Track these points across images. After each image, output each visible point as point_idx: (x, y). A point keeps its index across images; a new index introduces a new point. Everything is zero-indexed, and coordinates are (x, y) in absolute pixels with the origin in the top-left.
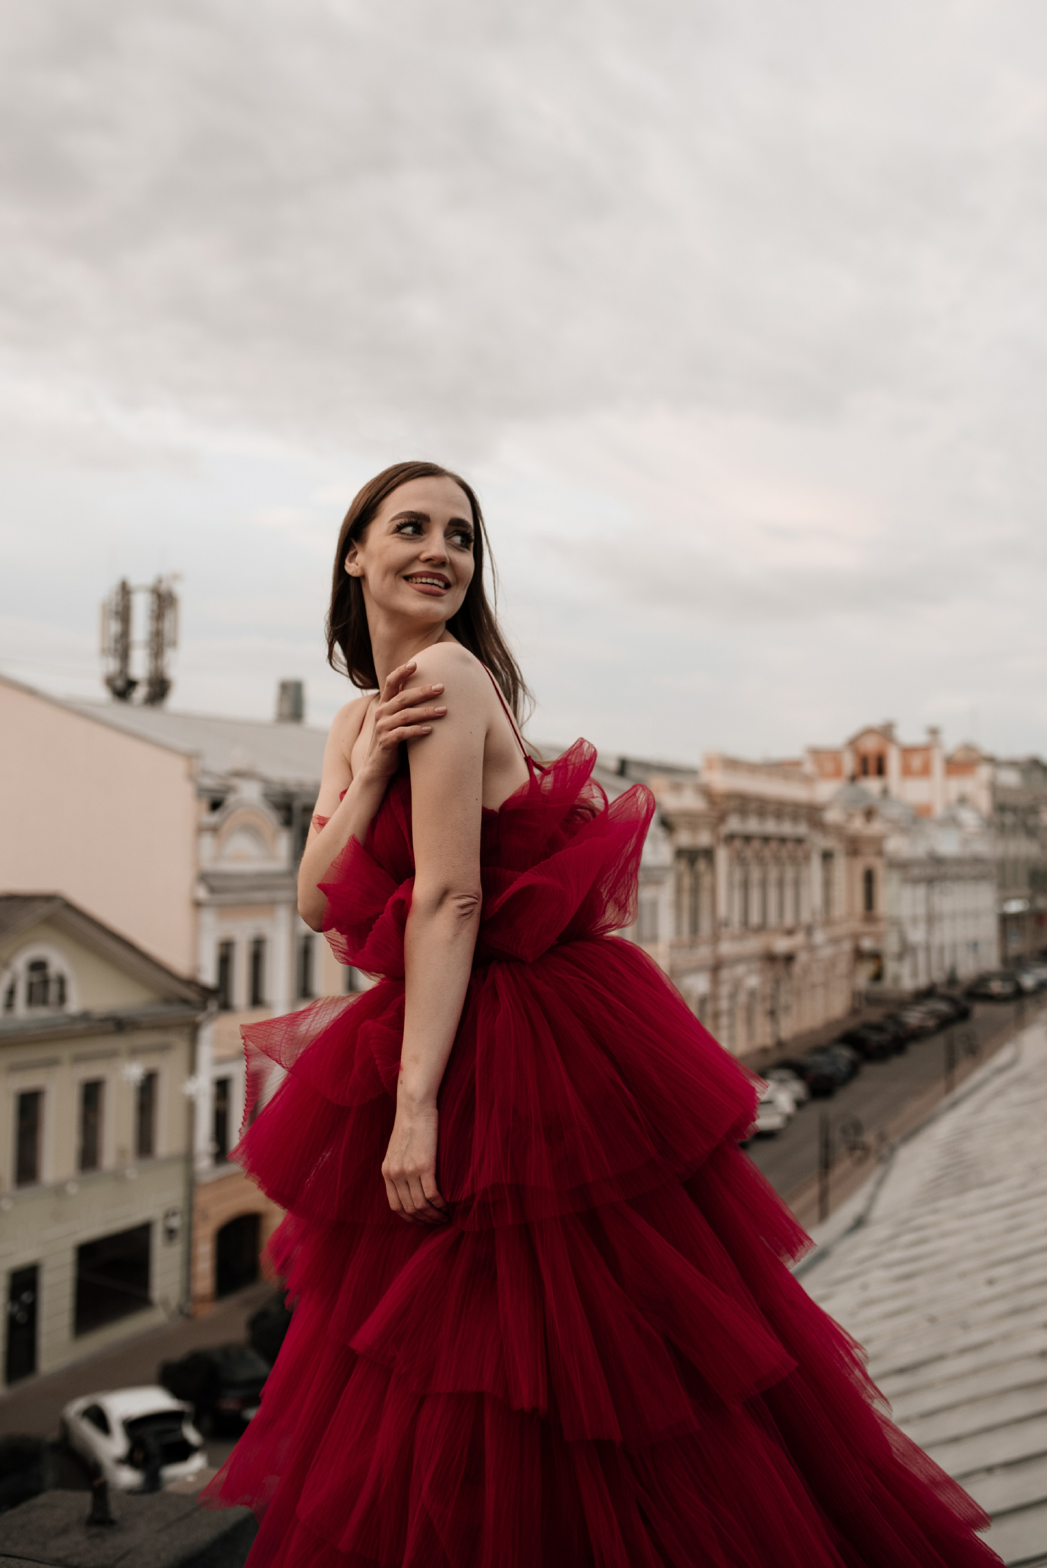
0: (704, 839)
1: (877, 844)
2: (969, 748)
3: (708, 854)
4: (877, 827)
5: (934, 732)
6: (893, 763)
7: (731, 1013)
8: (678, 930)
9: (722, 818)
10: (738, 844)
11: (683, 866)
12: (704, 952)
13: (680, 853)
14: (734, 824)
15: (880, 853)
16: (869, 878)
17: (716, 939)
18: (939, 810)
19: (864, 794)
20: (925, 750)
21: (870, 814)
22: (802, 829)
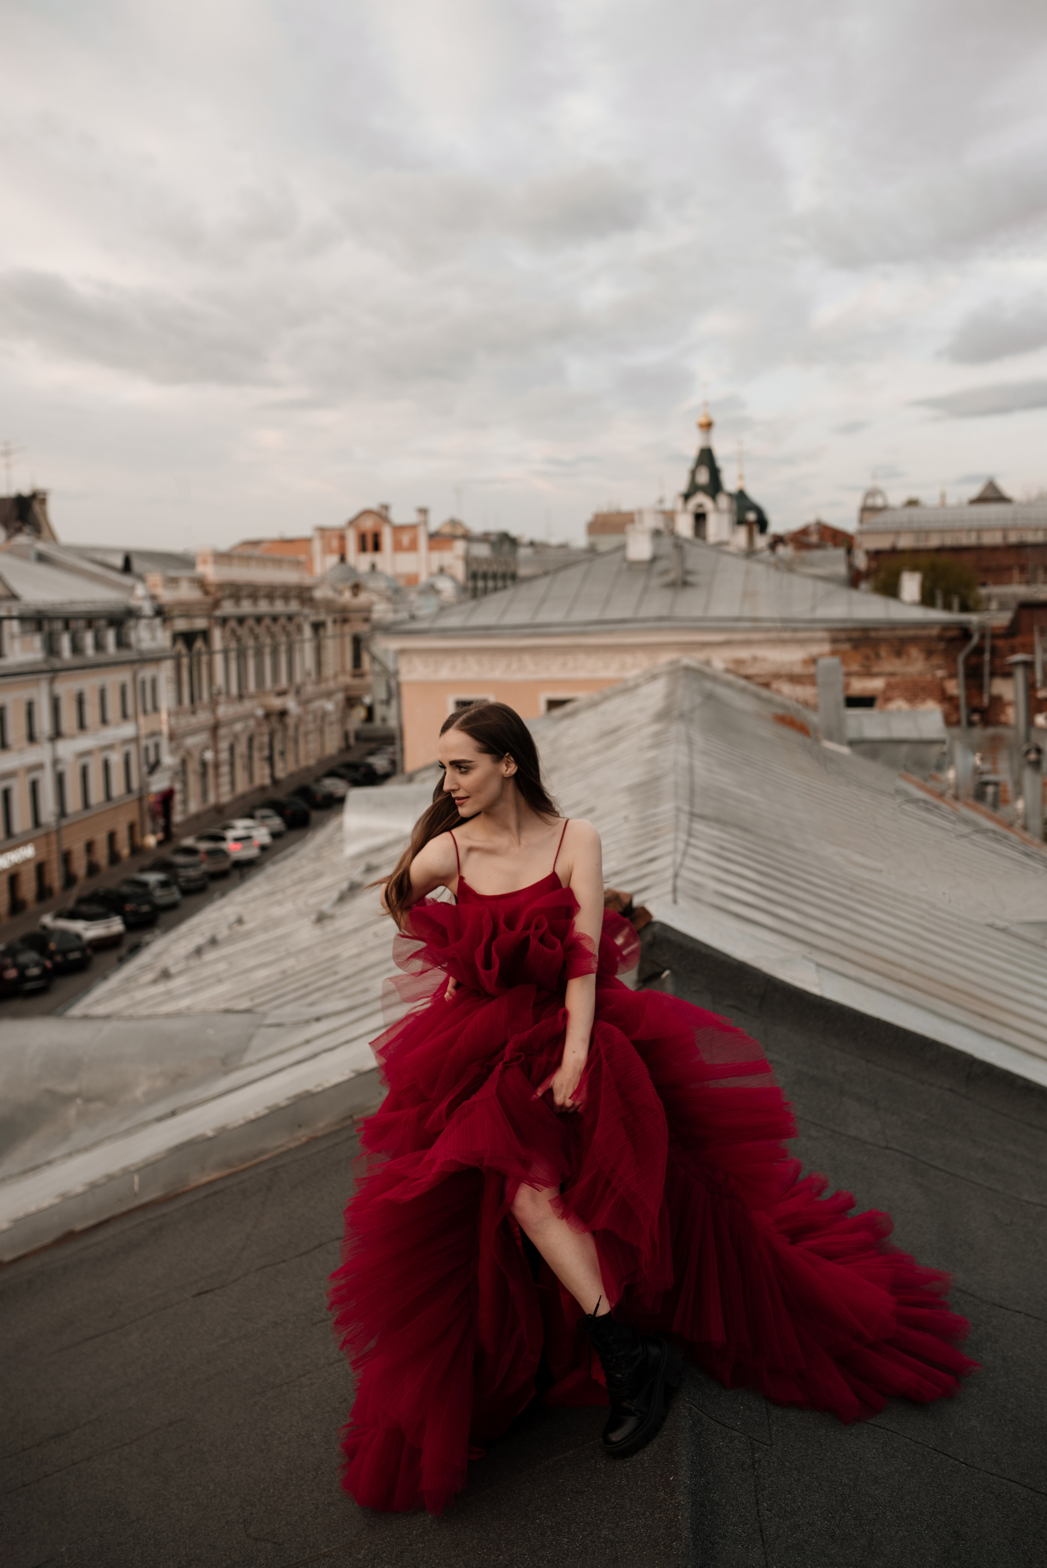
0: (200, 623)
1: (365, 614)
2: (454, 523)
3: (205, 635)
4: (363, 598)
5: (423, 511)
6: (387, 540)
7: (232, 764)
8: (180, 701)
9: (217, 604)
10: (233, 624)
11: (181, 647)
12: (203, 717)
13: (178, 636)
14: (228, 608)
15: (367, 620)
16: (358, 643)
17: (214, 704)
18: (423, 578)
19: (353, 571)
20: (413, 527)
21: (356, 588)
22: (294, 606)
